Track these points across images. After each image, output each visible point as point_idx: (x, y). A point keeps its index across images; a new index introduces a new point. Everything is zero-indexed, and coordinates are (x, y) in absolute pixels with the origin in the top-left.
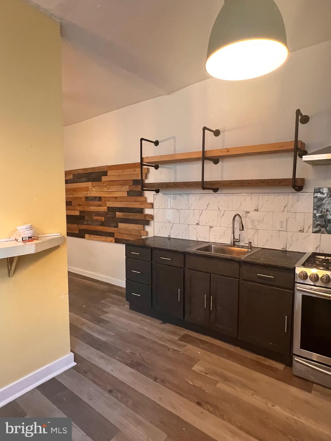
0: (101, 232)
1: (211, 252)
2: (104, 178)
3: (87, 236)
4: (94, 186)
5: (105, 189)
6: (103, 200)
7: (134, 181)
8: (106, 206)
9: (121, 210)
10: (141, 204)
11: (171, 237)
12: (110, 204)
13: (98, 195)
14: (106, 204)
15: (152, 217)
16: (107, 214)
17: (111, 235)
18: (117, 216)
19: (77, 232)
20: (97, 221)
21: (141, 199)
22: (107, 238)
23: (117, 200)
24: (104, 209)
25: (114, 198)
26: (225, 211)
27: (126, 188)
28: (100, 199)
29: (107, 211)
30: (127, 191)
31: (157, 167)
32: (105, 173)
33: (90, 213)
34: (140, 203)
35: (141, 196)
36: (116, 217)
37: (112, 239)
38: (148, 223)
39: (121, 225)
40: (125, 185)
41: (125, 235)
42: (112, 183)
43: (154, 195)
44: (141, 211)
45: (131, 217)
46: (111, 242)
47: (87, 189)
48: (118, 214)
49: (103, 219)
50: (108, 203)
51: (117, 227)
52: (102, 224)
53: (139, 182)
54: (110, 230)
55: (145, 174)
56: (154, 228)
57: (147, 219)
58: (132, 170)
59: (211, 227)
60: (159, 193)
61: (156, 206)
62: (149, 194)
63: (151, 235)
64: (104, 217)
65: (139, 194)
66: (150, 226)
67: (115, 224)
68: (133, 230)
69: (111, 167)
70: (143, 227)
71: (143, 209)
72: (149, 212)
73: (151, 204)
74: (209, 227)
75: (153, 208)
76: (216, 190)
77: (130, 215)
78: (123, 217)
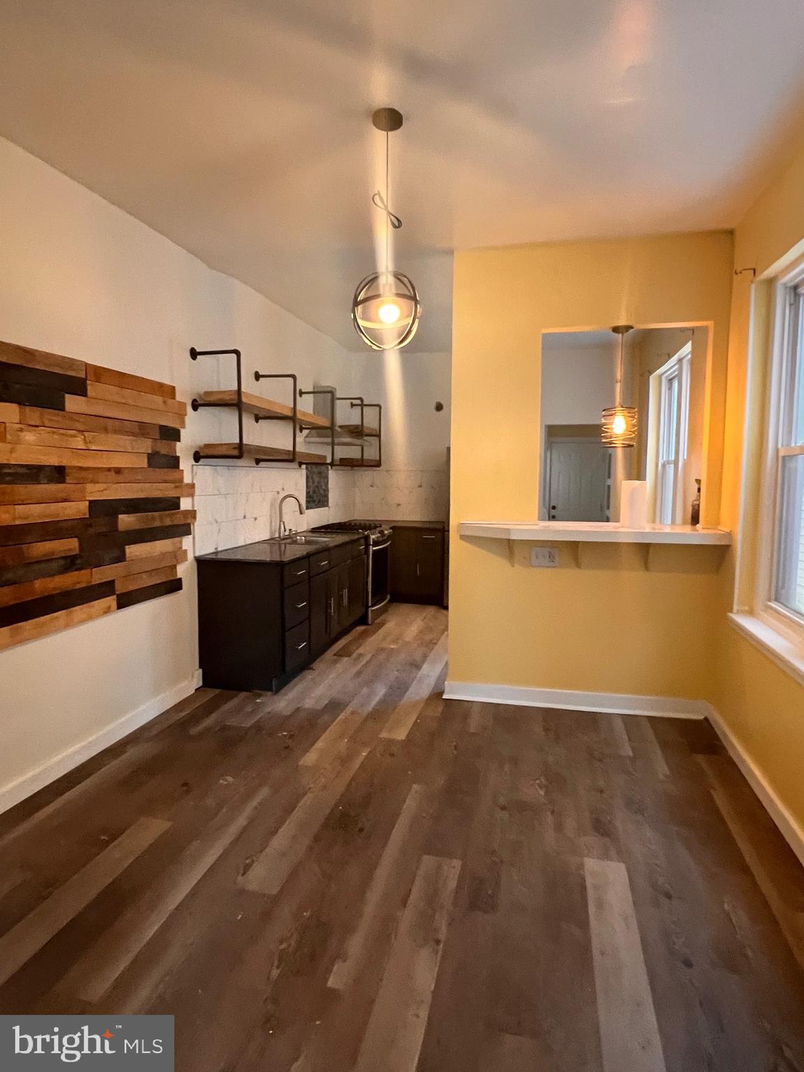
0: (68, 593)
2: (73, 403)
4: (32, 422)
5: (78, 443)
6: (71, 480)
7: (161, 427)
8: (83, 499)
9: (133, 506)
10: (176, 487)
11: (219, 549)
12: (96, 492)
13: (55, 462)
14: (83, 491)
15: (195, 515)
17: (106, 589)
18: (121, 527)
20: (46, 558)
21: (172, 475)
22: (91, 605)
23: (120, 478)
24: (76, 509)
25: (112, 473)
27: (146, 446)
28: (60, 473)
29: (88, 516)
30: (148, 454)
32: (78, 387)
34: (173, 485)
35: (175, 468)
36: (117, 530)
37: (111, 601)
38: (186, 530)
39: (132, 551)
40: (141, 436)
41: (145, 577)
42: (103, 424)
43: (193, 465)
44: (174, 504)
45: (157, 524)
46: (107, 611)
48: (126, 521)
49: (73, 545)
50: (90, 487)
51: (121, 558)
52: (71, 563)
53: (172, 435)
54: (100, 575)
55: (181, 416)
56: (194, 538)
57: (189, 521)
58: (159, 399)
59: (256, 519)
60: (200, 463)
61: (197, 491)
62: (186, 464)
63: (190, 556)
64: (76, 540)
65: (174, 462)
66: (191, 537)
67: (116, 553)
68: (163, 555)
69: (100, 374)
70: (181, 542)
71: (179, 498)
72: (185, 504)
73: (192, 486)
74: (253, 519)
75: (192, 495)
76: (258, 461)
77: (153, 518)
78: (137, 527)
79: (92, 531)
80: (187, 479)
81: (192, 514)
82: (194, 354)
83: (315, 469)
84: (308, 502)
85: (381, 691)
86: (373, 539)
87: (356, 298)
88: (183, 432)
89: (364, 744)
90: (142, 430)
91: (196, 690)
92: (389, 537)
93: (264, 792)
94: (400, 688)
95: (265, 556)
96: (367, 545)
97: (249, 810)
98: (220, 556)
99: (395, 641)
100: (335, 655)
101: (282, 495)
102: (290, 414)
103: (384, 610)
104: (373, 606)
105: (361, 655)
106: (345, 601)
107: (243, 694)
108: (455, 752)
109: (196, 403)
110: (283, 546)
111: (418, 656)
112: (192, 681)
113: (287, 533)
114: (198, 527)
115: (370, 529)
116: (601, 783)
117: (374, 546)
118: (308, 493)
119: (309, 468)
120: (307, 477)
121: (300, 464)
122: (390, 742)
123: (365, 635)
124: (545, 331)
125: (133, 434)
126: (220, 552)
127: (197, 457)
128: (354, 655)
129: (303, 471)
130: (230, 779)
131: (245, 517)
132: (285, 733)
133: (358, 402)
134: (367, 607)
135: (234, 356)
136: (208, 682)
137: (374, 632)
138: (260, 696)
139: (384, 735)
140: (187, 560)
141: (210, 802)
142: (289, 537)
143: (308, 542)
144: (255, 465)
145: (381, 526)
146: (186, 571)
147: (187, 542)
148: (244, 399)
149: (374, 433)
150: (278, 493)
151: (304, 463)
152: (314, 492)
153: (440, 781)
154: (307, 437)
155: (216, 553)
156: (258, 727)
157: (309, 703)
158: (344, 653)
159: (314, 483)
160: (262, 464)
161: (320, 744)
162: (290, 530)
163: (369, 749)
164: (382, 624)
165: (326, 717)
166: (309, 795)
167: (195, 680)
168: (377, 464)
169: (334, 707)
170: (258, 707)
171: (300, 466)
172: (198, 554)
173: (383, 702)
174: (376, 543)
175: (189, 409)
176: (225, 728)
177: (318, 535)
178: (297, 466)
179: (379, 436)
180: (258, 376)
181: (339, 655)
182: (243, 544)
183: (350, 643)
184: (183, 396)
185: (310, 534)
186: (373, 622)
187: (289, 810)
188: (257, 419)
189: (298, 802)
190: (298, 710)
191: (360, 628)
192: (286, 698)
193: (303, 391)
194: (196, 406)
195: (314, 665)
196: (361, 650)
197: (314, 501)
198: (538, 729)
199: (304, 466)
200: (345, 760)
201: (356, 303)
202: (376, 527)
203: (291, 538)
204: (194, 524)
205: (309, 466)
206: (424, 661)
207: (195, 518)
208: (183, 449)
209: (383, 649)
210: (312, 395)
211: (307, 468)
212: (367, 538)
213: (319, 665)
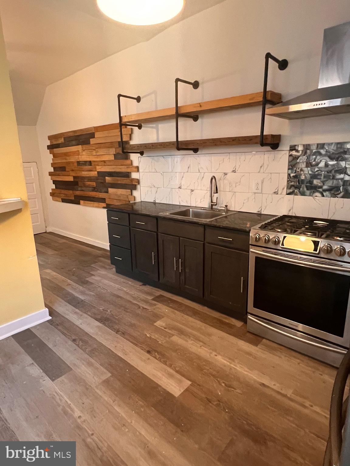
0: (94, 198)
1: (189, 216)
2: (92, 141)
3: (82, 202)
4: (84, 149)
5: (94, 153)
6: (93, 164)
7: (119, 142)
8: (96, 171)
9: (110, 174)
10: (127, 168)
11: (156, 202)
12: (100, 169)
13: (88, 159)
14: (96, 168)
15: (138, 181)
16: (97, 179)
17: (103, 200)
18: (107, 181)
19: (73, 198)
20: (89, 186)
22: (99, 204)
23: (105, 164)
24: (94, 174)
25: (103, 162)
26: (204, 173)
27: (113, 151)
28: (90, 163)
29: (97, 176)
30: (114, 154)
31: (140, 127)
32: (93, 135)
33: (83, 178)
35: (126, 159)
37: (104, 205)
38: (135, 187)
39: (111, 190)
40: (111, 147)
41: (115, 201)
42: (100, 145)
43: (139, 157)
44: (127, 175)
45: (119, 182)
46: (103, 207)
47: (77, 153)
48: (108, 179)
49: (94, 184)
50: (97, 167)
51: (107, 192)
52: (94, 189)
54: (102, 195)
56: (141, 192)
57: (136, 184)
58: (117, 131)
59: (192, 191)
63: (138, 200)
64: (95, 183)
65: (126, 157)
66: (137, 191)
67: (105, 190)
69: (97, 129)
70: (131, 192)
71: (130, 173)
72: (134, 175)
74: (190, 191)
75: (138, 172)
77: (118, 180)
78: (112, 182)
79: (98, 181)
80: (135, 164)
82: (138, 99)
90: (112, 145)
109: (140, 125)
127: (141, 153)
131: (180, 187)
147: (135, 193)
172: (143, 200)
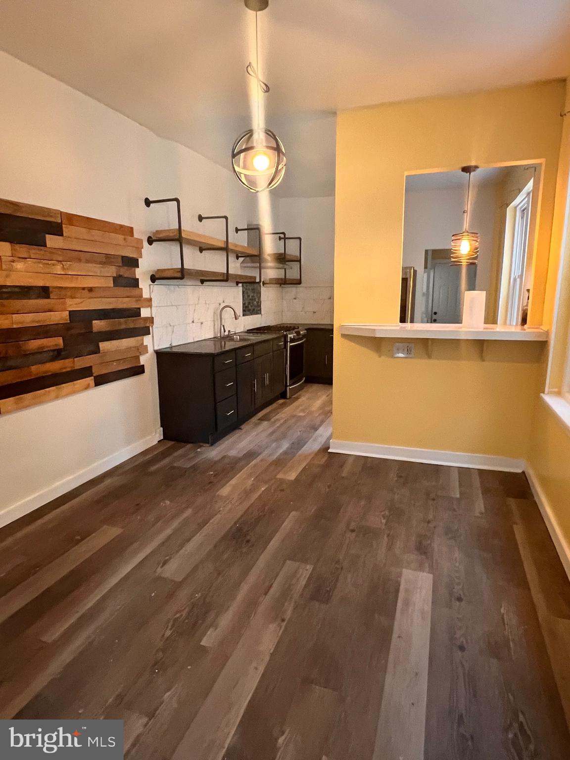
0: (61, 374)
2: (52, 241)
4: (22, 256)
5: (58, 269)
6: (54, 296)
7: (123, 257)
8: (65, 309)
9: (103, 314)
10: (137, 300)
11: (173, 345)
12: (75, 304)
13: (39, 283)
14: (64, 303)
16: (68, 329)
17: (85, 372)
18: (95, 329)
20: (39, 351)
21: (134, 292)
22: (74, 384)
23: (93, 294)
24: (60, 317)
25: (86, 291)
27: (112, 271)
28: (45, 292)
29: (69, 322)
30: (113, 277)
32: (57, 230)
34: (134, 299)
35: (135, 287)
36: (92, 332)
37: (90, 380)
38: (146, 331)
39: (104, 346)
41: (115, 364)
42: (77, 256)
43: (150, 285)
44: (137, 313)
45: (123, 327)
46: (87, 387)
48: (98, 325)
49: (59, 342)
50: (69, 302)
51: (97, 351)
52: (58, 354)
53: (133, 263)
54: (80, 363)
55: (139, 249)
56: (153, 337)
57: (148, 325)
58: (121, 237)
59: (202, 323)
60: (155, 283)
61: (154, 303)
62: (145, 285)
63: (151, 350)
64: (61, 338)
65: (135, 283)
66: (150, 336)
67: (92, 348)
68: (129, 349)
69: (72, 219)
70: (143, 340)
71: (140, 309)
72: (145, 313)
73: (150, 300)
74: (200, 324)
75: (151, 306)
76: (202, 282)
77: (120, 324)
78: (108, 329)
79: (74, 332)
80: (146, 295)
81: (151, 320)
82: (148, 203)
83: (250, 287)
84: (244, 311)
85: (285, 445)
86: (290, 338)
87: (233, 151)
88: (140, 260)
89: (266, 482)
90: (108, 260)
91: (159, 441)
92: (304, 336)
93: (189, 512)
94: (299, 444)
95: (210, 349)
96: (286, 342)
97: (175, 524)
98: (175, 350)
99: (303, 411)
100: (259, 419)
101: (223, 305)
102: (222, 245)
103: (301, 388)
104: (290, 385)
105: (278, 420)
106: (267, 382)
107: (189, 446)
108: (327, 490)
109: (150, 239)
110: (223, 343)
111: (318, 422)
112: (156, 435)
113: (226, 333)
114: (156, 329)
115: (289, 330)
116: (431, 517)
117: (291, 342)
118: (244, 304)
119: (245, 286)
120: (243, 292)
121: (237, 283)
122: (282, 481)
123: (283, 405)
124: (406, 173)
125: (101, 263)
126: (174, 346)
127: (153, 279)
128: (272, 420)
129: (240, 289)
130: (168, 502)
131: (193, 322)
132: (212, 473)
133: (282, 236)
134: (286, 386)
135: (175, 203)
136: (167, 436)
137: (290, 404)
138: (201, 446)
139: (280, 476)
140: (148, 353)
141: (151, 517)
142: (228, 336)
143: (241, 340)
144: (200, 284)
145: (298, 328)
146: (148, 360)
147: (147, 340)
148: (183, 235)
149: (296, 259)
150: (220, 304)
151: (240, 283)
152: (249, 303)
153: (312, 509)
154: (242, 263)
155: (171, 347)
156: (194, 468)
157: (233, 453)
158: (265, 418)
159: (249, 296)
160: (206, 283)
161: (234, 481)
162: (229, 331)
163: (267, 486)
164: (297, 398)
165: (243, 463)
166: (218, 516)
167: (158, 435)
168: (299, 282)
169: (250, 455)
170: (198, 454)
171: (237, 285)
172: (156, 348)
173: (285, 453)
174: (292, 340)
175: (145, 244)
176: (174, 468)
177: (251, 334)
178: (235, 284)
179: (300, 261)
180: (201, 218)
181: (262, 419)
182: (192, 341)
183: (270, 412)
184: (140, 233)
185: (246, 334)
186: (289, 398)
187: (201, 526)
188: (201, 250)
189: (210, 519)
190: (224, 457)
191: (281, 401)
192: (219, 448)
193: (239, 228)
194: (150, 241)
195: (242, 427)
196: (277, 417)
197: (249, 310)
198: (393, 476)
199: (240, 285)
200: (247, 493)
201: (234, 156)
202: (294, 328)
203: (229, 337)
204: (152, 327)
205: (245, 285)
206: (320, 425)
207: (153, 323)
208: (142, 273)
209: (294, 416)
210: (246, 231)
211: (243, 286)
212: (286, 337)
213: (245, 427)
